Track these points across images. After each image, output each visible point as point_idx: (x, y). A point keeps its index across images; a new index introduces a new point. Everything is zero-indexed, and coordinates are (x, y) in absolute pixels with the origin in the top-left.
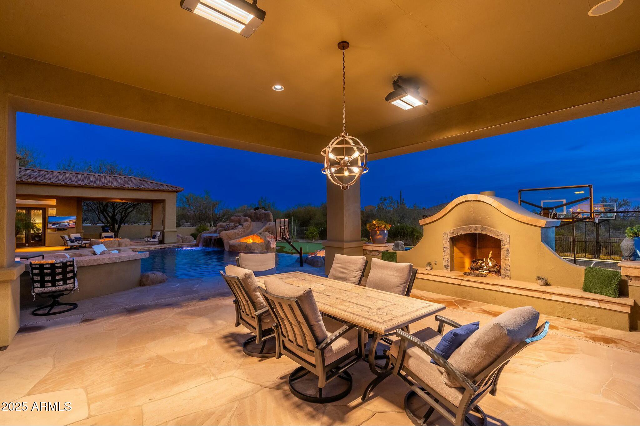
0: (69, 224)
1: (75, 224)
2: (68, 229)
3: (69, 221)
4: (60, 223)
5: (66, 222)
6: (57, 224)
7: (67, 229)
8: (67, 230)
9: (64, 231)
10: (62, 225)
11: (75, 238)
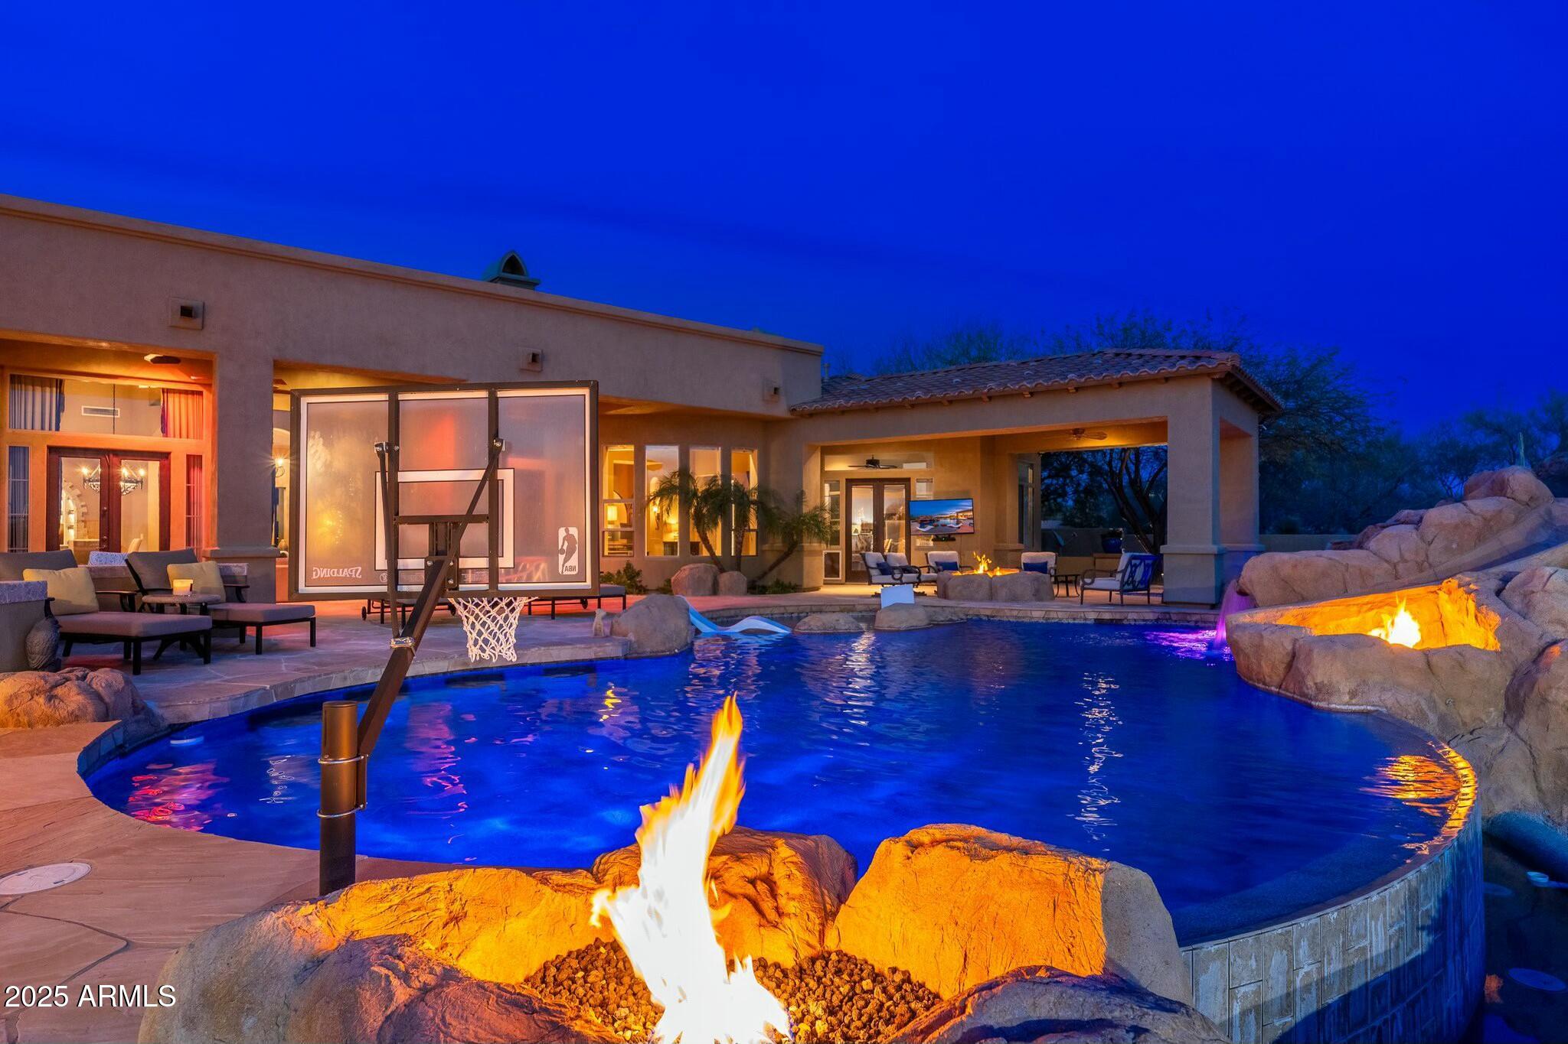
0: (957, 524)
1: (972, 521)
2: (958, 538)
3: (958, 513)
4: (938, 519)
5: (951, 517)
6: (931, 522)
7: (955, 537)
8: (954, 540)
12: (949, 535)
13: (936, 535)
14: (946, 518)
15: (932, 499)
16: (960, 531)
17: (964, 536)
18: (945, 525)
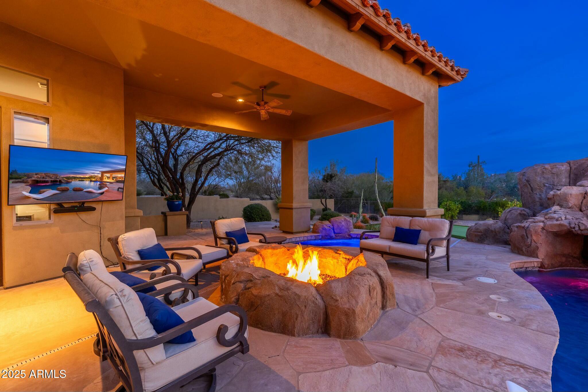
0: (100, 188)
1: (121, 185)
2: (98, 206)
3: (103, 173)
5: (90, 179)
6: (55, 183)
7: (93, 205)
8: (94, 209)
9: (84, 215)
10: (77, 190)
11: (141, 253)
12: (83, 203)
13: (60, 205)
14: (82, 179)
15: (46, 146)
16: (102, 198)
17: (105, 205)
18: (80, 190)
